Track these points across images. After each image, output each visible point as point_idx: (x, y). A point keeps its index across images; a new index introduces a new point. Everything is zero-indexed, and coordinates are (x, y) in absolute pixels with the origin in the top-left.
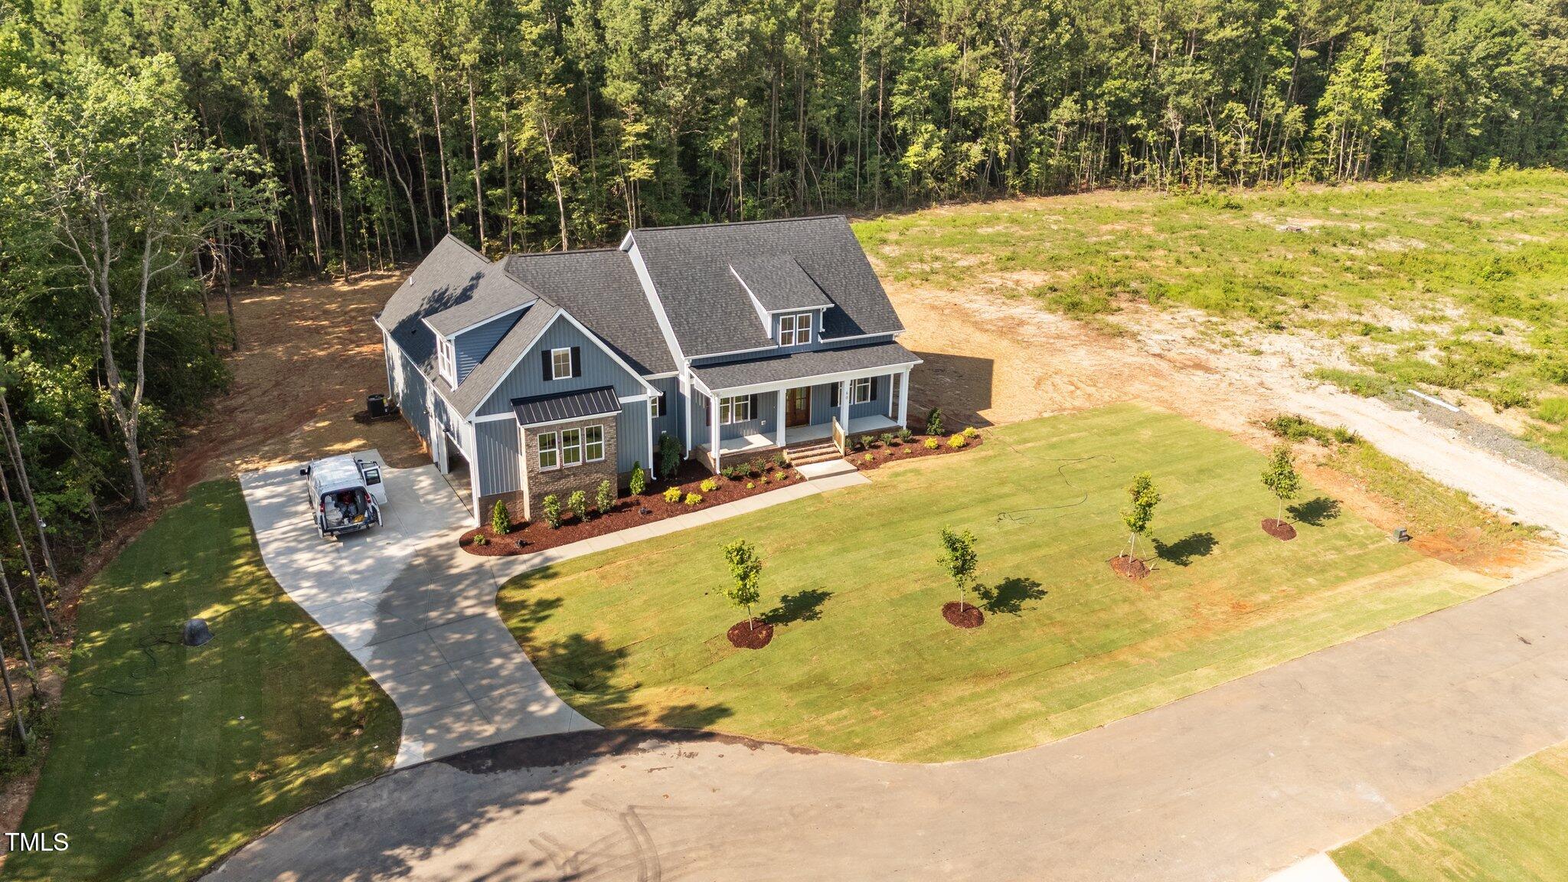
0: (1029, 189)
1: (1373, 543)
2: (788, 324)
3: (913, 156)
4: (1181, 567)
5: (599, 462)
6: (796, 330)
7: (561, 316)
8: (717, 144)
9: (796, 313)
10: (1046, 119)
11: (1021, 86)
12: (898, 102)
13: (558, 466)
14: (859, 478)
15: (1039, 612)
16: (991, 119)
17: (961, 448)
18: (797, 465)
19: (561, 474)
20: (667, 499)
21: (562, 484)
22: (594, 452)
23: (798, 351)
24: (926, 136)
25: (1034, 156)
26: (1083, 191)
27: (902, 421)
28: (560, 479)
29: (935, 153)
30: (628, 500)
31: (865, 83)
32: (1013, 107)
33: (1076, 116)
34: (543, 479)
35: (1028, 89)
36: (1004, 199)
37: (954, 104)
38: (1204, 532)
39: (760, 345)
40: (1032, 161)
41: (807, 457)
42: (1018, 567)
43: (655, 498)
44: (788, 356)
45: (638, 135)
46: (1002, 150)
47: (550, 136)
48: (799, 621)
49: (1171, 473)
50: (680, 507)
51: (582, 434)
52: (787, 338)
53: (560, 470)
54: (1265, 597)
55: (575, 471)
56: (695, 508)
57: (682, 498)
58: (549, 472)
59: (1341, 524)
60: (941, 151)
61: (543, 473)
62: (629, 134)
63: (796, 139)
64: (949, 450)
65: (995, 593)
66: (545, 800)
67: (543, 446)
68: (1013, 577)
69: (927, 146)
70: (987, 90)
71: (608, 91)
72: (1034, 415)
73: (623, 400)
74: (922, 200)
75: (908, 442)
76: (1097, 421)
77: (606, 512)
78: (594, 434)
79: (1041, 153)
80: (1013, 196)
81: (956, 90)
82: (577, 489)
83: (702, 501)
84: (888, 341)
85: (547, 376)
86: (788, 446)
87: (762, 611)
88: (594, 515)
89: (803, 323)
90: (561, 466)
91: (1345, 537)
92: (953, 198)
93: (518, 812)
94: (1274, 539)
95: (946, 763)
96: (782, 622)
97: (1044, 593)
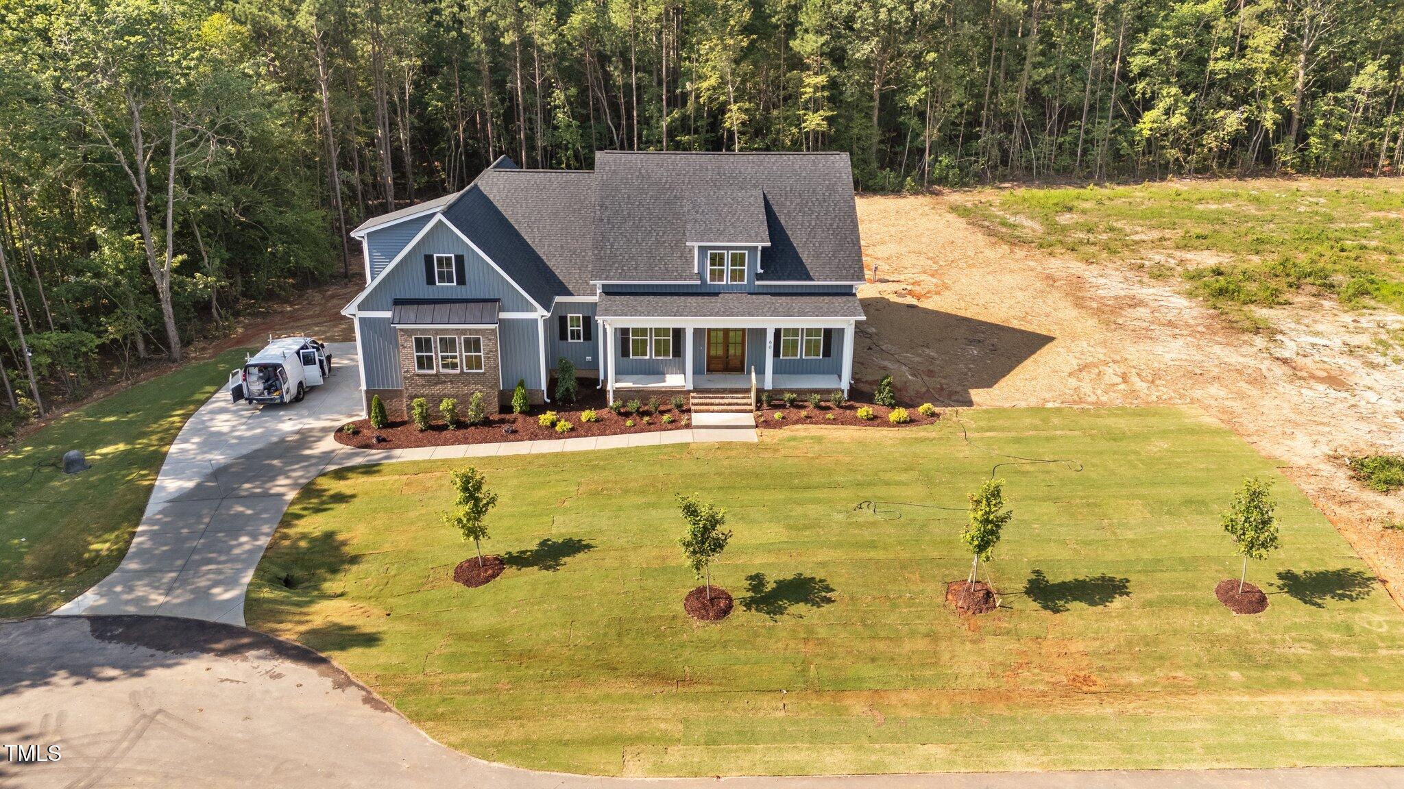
0: (1306, 167)
1: (1389, 647)
2: (717, 260)
3: (1148, 122)
4: (1049, 613)
5: (478, 374)
6: (727, 267)
7: (440, 220)
8: (912, 100)
9: (728, 248)
10: (1344, 86)
11: (1316, 48)
12: (1137, 63)
13: (434, 372)
14: (752, 436)
15: (805, 621)
16: (1259, 82)
17: (900, 423)
18: (696, 411)
19: (438, 379)
20: (541, 422)
21: (437, 390)
22: (474, 363)
23: (729, 290)
24: (1169, 101)
25: (1315, 129)
26: (1384, 174)
27: (845, 384)
28: (436, 384)
29: (1177, 120)
30: (507, 417)
31: (1102, 42)
32: (1302, 73)
33: (1381, 84)
34: (420, 381)
35: (1323, 51)
36: (1270, 176)
37: (1211, 65)
38: (1118, 577)
39: (681, 278)
40: (1314, 134)
41: (712, 404)
42: (823, 564)
43: (530, 420)
44: (717, 294)
45: (816, 89)
46: (1269, 119)
47: (733, 86)
48: (536, 568)
49: (1138, 497)
50: (550, 432)
51: (460, 341)
52: (716, 275)
53: (436, 375)
54: (1134, 678)
55: (452, 379)
56: (561, 436)
57: (553, 424)
58: (425, 375)
59: (1357, 610)
60: (1184, 118)
61: (418, 375)
62: (808, 85)
63: (1013, 99)
64: (887, 424)
65: (770, 586)
66: (111, 679)
67: (419, 348)
68: (807, 574)
69: (1168, 112)
70: (1256, 50)
71: (795, 44)
72: (1033, 402)
73: (503, 315)
74: (1160, 171)
75: (841, 407)
76: (1110, 421)
77: (474, 424)
78: (472, 345)
79: (1327, 125)
80: (1285, 175)
81: (1216, 49)
82: (449, 396)
83: (572, 429)
84: (848, 292)
85: (430, 281)
86: (695, 390)
87: (509, 550)
88: (460, 425)
89: (738, 260)
90: (438, 371)
91: (1348, 629)
92: (1202, 171)
93: (78, 683)
94: (1223, 608)
95: (495, 764)
96: (517, 565)
97: (829, 601)
